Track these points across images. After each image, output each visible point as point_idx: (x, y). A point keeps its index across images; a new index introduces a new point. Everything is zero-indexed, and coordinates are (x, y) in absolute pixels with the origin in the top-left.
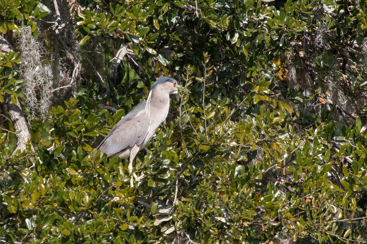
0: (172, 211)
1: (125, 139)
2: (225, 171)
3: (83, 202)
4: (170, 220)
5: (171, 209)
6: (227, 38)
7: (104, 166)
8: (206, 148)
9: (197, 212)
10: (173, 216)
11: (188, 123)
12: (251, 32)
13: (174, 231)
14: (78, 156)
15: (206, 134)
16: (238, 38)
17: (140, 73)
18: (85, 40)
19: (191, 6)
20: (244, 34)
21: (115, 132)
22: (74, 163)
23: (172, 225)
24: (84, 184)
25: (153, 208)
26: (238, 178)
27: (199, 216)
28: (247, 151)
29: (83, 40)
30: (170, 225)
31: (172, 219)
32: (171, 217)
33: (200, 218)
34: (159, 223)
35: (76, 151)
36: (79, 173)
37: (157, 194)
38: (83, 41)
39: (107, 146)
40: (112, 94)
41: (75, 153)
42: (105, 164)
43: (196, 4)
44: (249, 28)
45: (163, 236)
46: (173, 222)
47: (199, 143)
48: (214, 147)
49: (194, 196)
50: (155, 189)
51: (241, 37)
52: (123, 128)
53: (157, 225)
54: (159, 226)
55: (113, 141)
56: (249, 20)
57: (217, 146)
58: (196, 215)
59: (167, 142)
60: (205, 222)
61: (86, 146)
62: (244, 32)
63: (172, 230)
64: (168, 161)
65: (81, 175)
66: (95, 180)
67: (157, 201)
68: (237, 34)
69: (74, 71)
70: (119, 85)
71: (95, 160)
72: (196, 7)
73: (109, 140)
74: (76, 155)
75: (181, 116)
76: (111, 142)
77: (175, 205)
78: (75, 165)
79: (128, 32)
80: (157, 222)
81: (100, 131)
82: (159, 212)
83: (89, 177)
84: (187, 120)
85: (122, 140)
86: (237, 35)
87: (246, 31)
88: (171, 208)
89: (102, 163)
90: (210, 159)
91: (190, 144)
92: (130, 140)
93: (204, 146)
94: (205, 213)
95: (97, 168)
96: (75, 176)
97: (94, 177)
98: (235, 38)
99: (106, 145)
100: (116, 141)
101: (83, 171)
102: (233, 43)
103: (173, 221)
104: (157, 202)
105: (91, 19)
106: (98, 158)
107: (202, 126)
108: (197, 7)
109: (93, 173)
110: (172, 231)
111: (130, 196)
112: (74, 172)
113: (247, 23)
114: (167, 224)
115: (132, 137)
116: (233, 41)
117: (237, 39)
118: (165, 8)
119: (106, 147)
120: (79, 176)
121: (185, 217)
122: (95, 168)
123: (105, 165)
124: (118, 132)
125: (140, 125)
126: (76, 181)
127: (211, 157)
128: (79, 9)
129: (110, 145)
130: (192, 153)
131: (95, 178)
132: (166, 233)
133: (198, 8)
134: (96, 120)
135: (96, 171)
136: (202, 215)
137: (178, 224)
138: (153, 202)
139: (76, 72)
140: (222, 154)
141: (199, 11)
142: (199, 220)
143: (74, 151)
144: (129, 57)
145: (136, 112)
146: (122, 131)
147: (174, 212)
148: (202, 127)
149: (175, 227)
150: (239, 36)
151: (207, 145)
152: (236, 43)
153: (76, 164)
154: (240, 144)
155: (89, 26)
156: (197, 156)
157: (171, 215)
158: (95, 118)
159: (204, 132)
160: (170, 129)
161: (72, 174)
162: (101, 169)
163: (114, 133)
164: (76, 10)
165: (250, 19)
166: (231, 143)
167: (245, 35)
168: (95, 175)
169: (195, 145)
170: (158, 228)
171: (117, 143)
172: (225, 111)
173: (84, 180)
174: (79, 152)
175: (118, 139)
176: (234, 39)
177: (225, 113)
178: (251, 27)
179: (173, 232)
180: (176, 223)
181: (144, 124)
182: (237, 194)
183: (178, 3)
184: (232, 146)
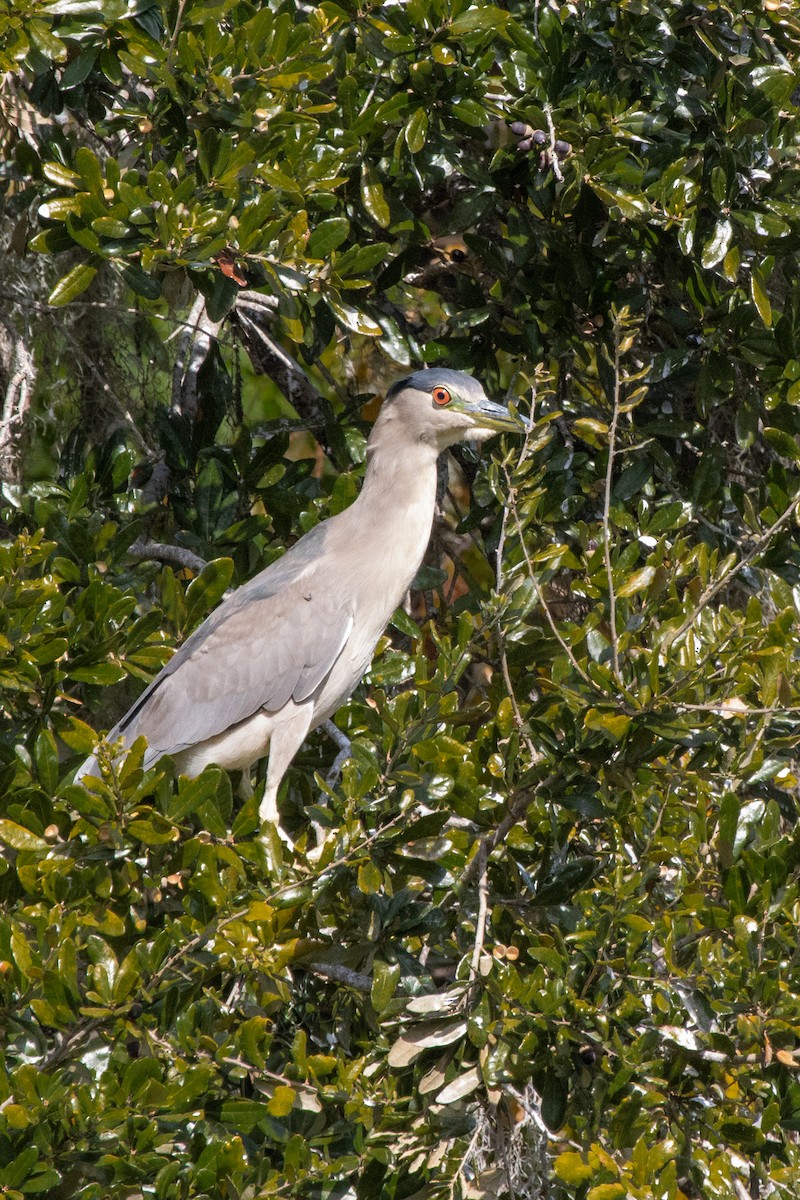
0: (464, 1000)
1: (247, 679)
2: (695, 825)
3: (92, 987)
4: (458, 1043)
5: (461, 996)
6: (684, 242)
7: (159, 809)
8: (615, 725)
9: (581, 1006)
10: (472, 1026)
11: (536, 617)
12: (785, 219)
13: (476, 1091)
14: (36, 773)
15: (613, 663)
16: (731, 245)
17: (293, 386)
18: (72, 280)
19: (529, 130)
20: (758, 224)
21: (204, 647)
22: (21, 800)
23: (465, 1065)
24: (73, 889)
25: (378, 989)
26: (753, 856)
27: (589, 1024)
28: (793, 741)
29: (65, 280)
30: (457, 1063)
31: (466, 1036)
32: (462, 1030)
33: (593, 1036)
34: (409, 1057)
35: (30, 746)
36: (51, 841)
37: (396, 928)
38: (67, 286)
39: (168, 710)
40: (178, 491)
41: (26, 757)
42: (163, 801)
43: (550, 118)
44: (780, 198)
45: (429, 1113)
46: (470, 1049)
47: (585, 703)
48: (650, 722)
49: (568, 938)
50: (386, 905)
51: (742, 240)
52: (239, 629)
53: (403, 1063)
54: (411, 1066)
55: (191, 690)
56: (775, 165)
57: (660, 717)
58: (576, 1020)
59: (443, 700)
60: (620, 1052)
61: (73, 728)
62: (758, 218)
63: (467, 1083)
64: (441, 784)
65: (58, 852)
66: (121, 874)
67: (393, 959)
68: (727, 223)
69: (12, 390)
70: (208, 450)
71: (123, 788)
72: (547, 129)
73: (174, 686)
74: (30, 764)
75: (501, 583)
76: (184, 693)
77: (478, 975)
78: (24, 811)
79: (271, 258)
80: (402, 1054)
81: (132, 657)
82: (409, 1007)
83: (91, 857)
84: (527, 601)
85: (235, 681)
86: (724, 232)
87: (765, 211)
88: (459, 990)
89: (149, 799)
90: (628, 772)
91: (540, 708)
92: (268, 684)
93: (605, 718)
94: (618, 1012)
95: (127, 821)
96: (31, 856)
97: (117, 856)
98: (716, 242)
99: (163, 706)
100: (205, 690)
101: (64, 833)
102: (710, 265)
103: (469, 1044)
104: (393, 964)
105: (101, 192)
106: (135, 777)
107: (597, 628)
108: (552, 129)
109: (111, 841)
110: (466, 1092)
111: (282, 942)
112: (28, 835)
113: (768, 176)
114: (443, 1060)
115: (277, 670)
116: (710, 258)
117: (724, 249)
118: (413, 132)
119: (163, 716)
120: (50, 855)
121: (527, 1030)
122: (118, 819)
123: (164, 807)
124: (214, 647)
125: (314, 614)
126: (39, 875)
127: (632, 764)
128: (25, 117)
129: (179, 705)
130: (549, 748)
131: (121, 861)
132: (442, 1098)
133: (558, 138)
134: (117, 610)
135: (124, 831)
136: (603, 1019)
137: (492, 1059)
138: (376, 963)
139: (18, 392)
140: (682, 751)
141: (562, 154)
142: (590, 1041)
143: (20, 749)
144: (245, 320)
145: (295, 566)
146: (235, 646)
147: (475, 1005)
148: (596, 633)
149: (480, 1074)
150: (734, 231)
151: (618, 712)
152: (720, 266)
153: (28, 807)
154: (765, 710)
155: (98, 229)
156: (573, 761)
157: (462, 1018)
158: (111, 600)
159: (607, 655)
160: (454, 643)
161: (19, 845)
162: (147, 824)
163: (196, 654)
164: (12, 122)
165: (783, 161)
166: (724, 705)
167: (762, 231)
168: (123, 849)
169: (566, 712)
170: (406, 1080)
171: (210, 696)
172: (696, 562)
173: (73, 873)
174: (43, 754)
175: (214, 681)
176: (713, 247)
177: (693, 572)
178: (788, 196)
179: (473, 1093)
180: (484, 1053)
181: (331, 609)
182: (752, 926)
183: (469, 108)
184: (727, 715)
